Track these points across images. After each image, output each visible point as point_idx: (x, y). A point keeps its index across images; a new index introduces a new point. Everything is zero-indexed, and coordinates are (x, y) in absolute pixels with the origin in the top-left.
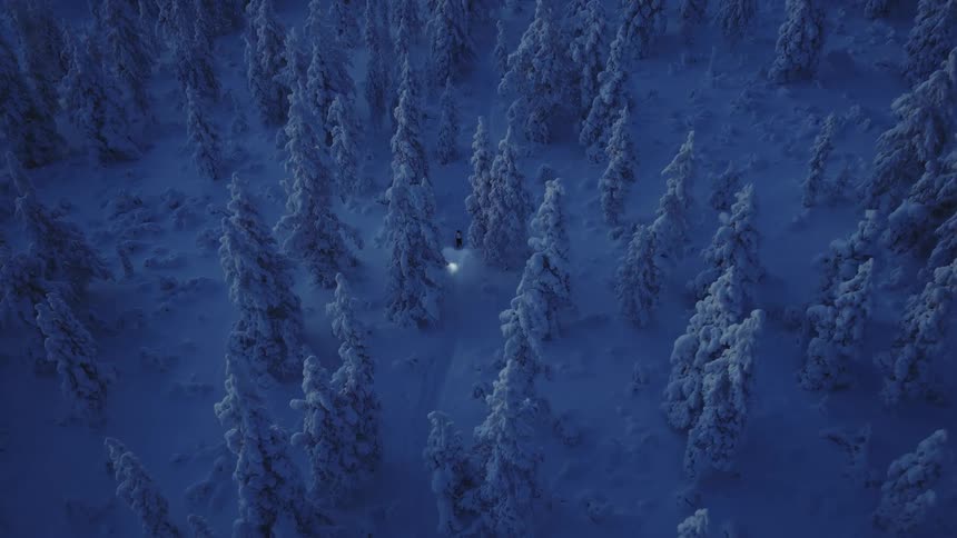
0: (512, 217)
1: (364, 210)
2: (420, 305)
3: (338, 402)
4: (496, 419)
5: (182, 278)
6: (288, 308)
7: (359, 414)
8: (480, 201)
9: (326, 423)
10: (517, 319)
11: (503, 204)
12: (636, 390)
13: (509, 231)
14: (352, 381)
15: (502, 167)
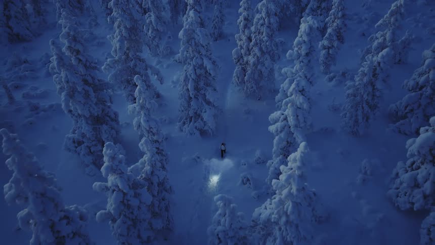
0: (266, 59)
1: (165, 66)
2: (202, 119)
3: (135, 186)
4: (281, 202)
5: (44, 104)
6: (108, 119)
7: (153, 196)
8: (243, 51)
9: (124, 203)
10: (286, 119)
11: (261, 49)
12: (364, 180)
13: (263, 70)
14: (147, 168)
15: (261, 22)
